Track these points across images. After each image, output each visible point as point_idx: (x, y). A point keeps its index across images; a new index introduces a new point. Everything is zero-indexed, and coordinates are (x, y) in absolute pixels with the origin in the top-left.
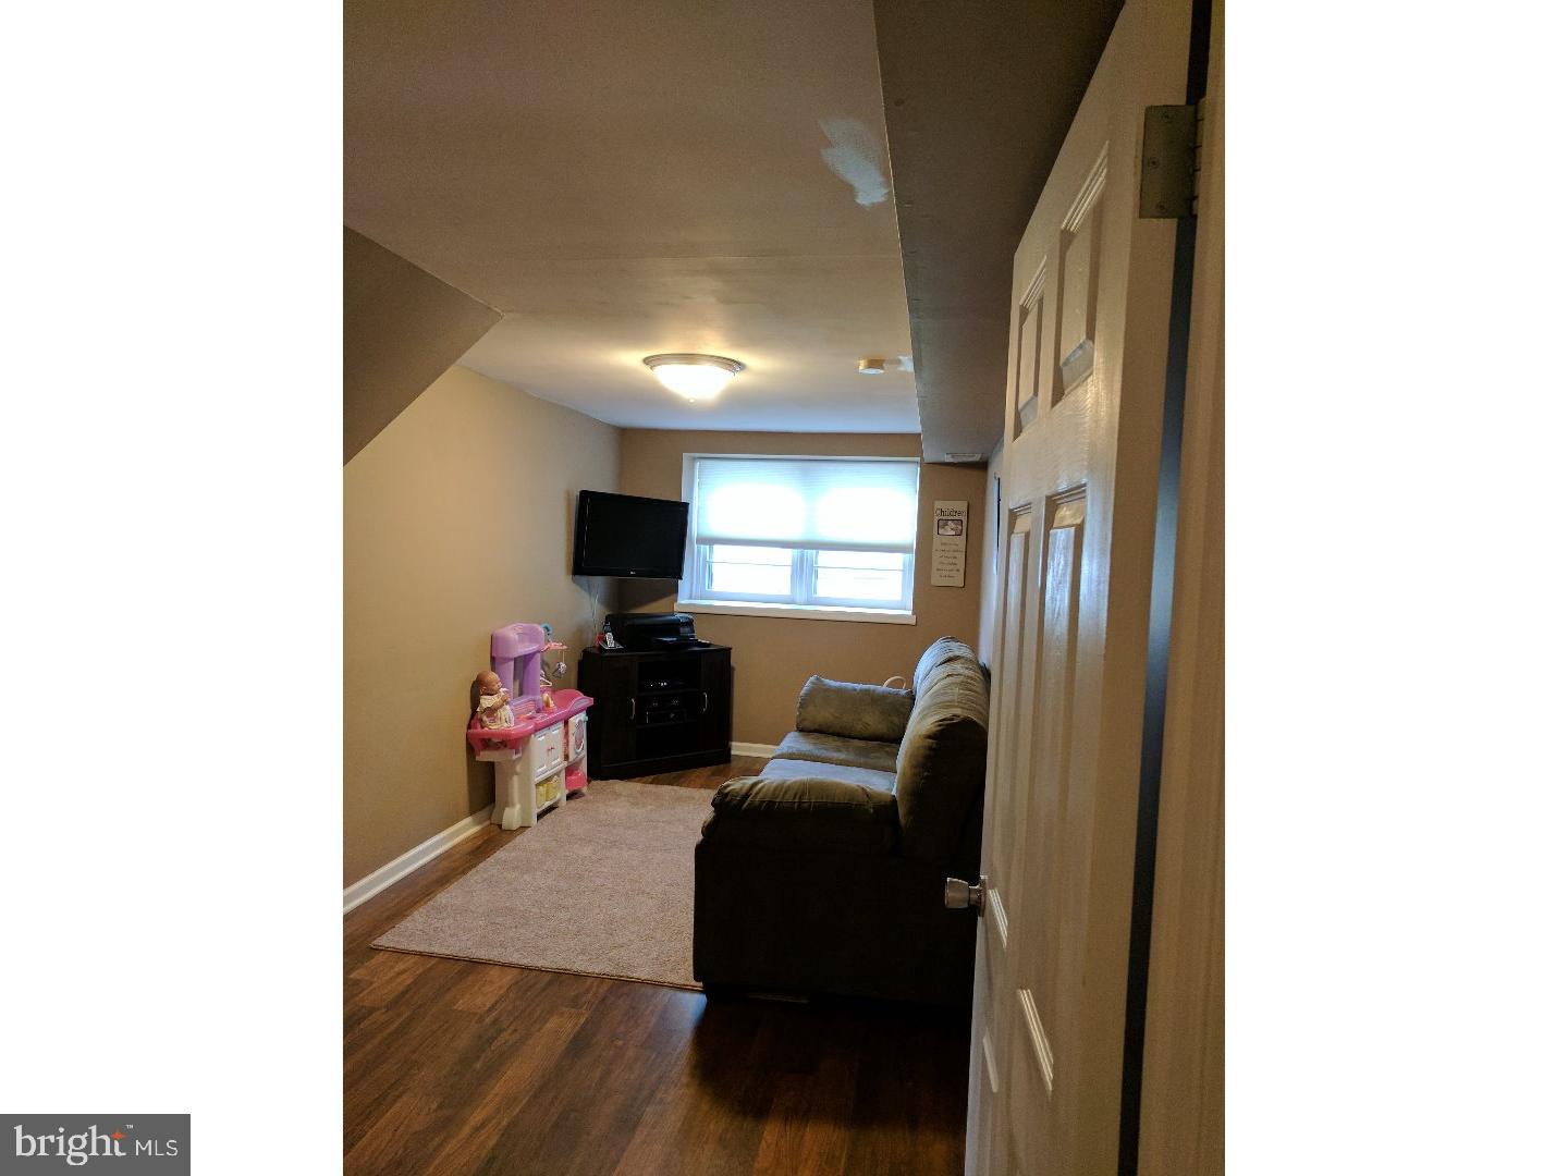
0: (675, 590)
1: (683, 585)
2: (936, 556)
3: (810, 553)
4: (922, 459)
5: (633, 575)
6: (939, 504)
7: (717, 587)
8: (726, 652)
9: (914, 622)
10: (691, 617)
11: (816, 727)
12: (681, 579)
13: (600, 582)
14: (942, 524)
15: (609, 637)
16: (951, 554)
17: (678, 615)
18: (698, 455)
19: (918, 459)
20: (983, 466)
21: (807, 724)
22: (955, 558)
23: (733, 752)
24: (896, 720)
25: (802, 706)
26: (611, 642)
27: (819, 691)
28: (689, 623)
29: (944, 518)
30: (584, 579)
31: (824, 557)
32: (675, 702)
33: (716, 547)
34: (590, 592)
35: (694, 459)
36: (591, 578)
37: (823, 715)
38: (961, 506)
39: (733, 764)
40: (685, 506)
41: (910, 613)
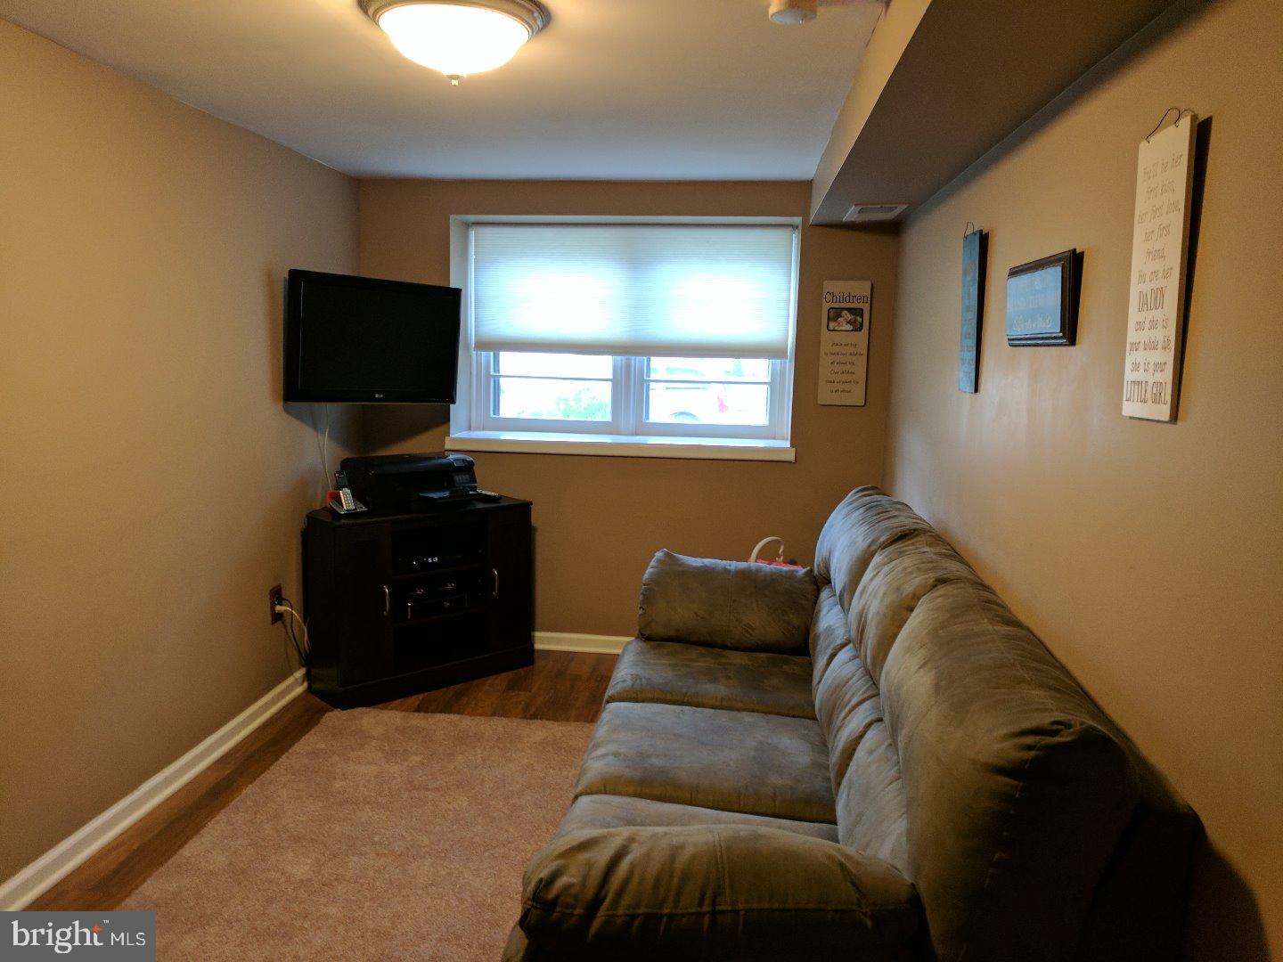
0: (445, 419)
1: (457, 411)
2: (825, 363)
3: (637, 360)
4: (805, 221)
5: (379, 400)
6: (829, 286)
7: (507, 410)
8: (525, 507)
9: (792, 458)
10: (469, 458)
11: (672, 633)
12: (454, 402)
13: (330, 411)
14: (835, 314)
15: (346, 496)
16: (849, 358)
17: (452, 457)
18: (472, 218)
19: (798, 220)
20: (894, 229)
21: (658, 630)
22: (852, 363)
23: (538, 646)
24: (794, 619)
25: (648, 599)
26: (347, 501)
27: (672, 573)
28: (468, 468)
29: (836, 305)
30: (304, 406)
31: (660, 366)
32: (451, 586)
33: (504, 356)
34: (315, 427)
35: (468, 225)
36: (316, 405)
37: (681, 613)
38: (862, 288)
39: (539, 663)
40: (456, 293)
41: (787, 444)
